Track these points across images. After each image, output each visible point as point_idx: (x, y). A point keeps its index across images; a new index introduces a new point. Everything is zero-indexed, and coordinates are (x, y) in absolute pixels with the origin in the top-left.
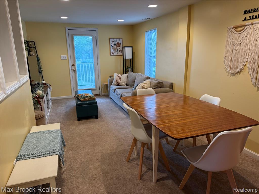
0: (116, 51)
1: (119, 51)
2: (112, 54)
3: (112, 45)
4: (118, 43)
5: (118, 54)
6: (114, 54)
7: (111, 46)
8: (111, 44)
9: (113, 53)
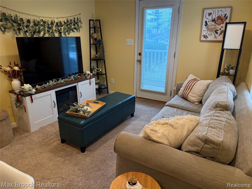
0: (213, 34)
1: (219, 32)
2: (205, 39)
3: (207, 21)
4: (219, 18)
5: (215, 39)
6: (208, 39)
7: (204, 23)
8: (205, 20)
9: (205, 37)
